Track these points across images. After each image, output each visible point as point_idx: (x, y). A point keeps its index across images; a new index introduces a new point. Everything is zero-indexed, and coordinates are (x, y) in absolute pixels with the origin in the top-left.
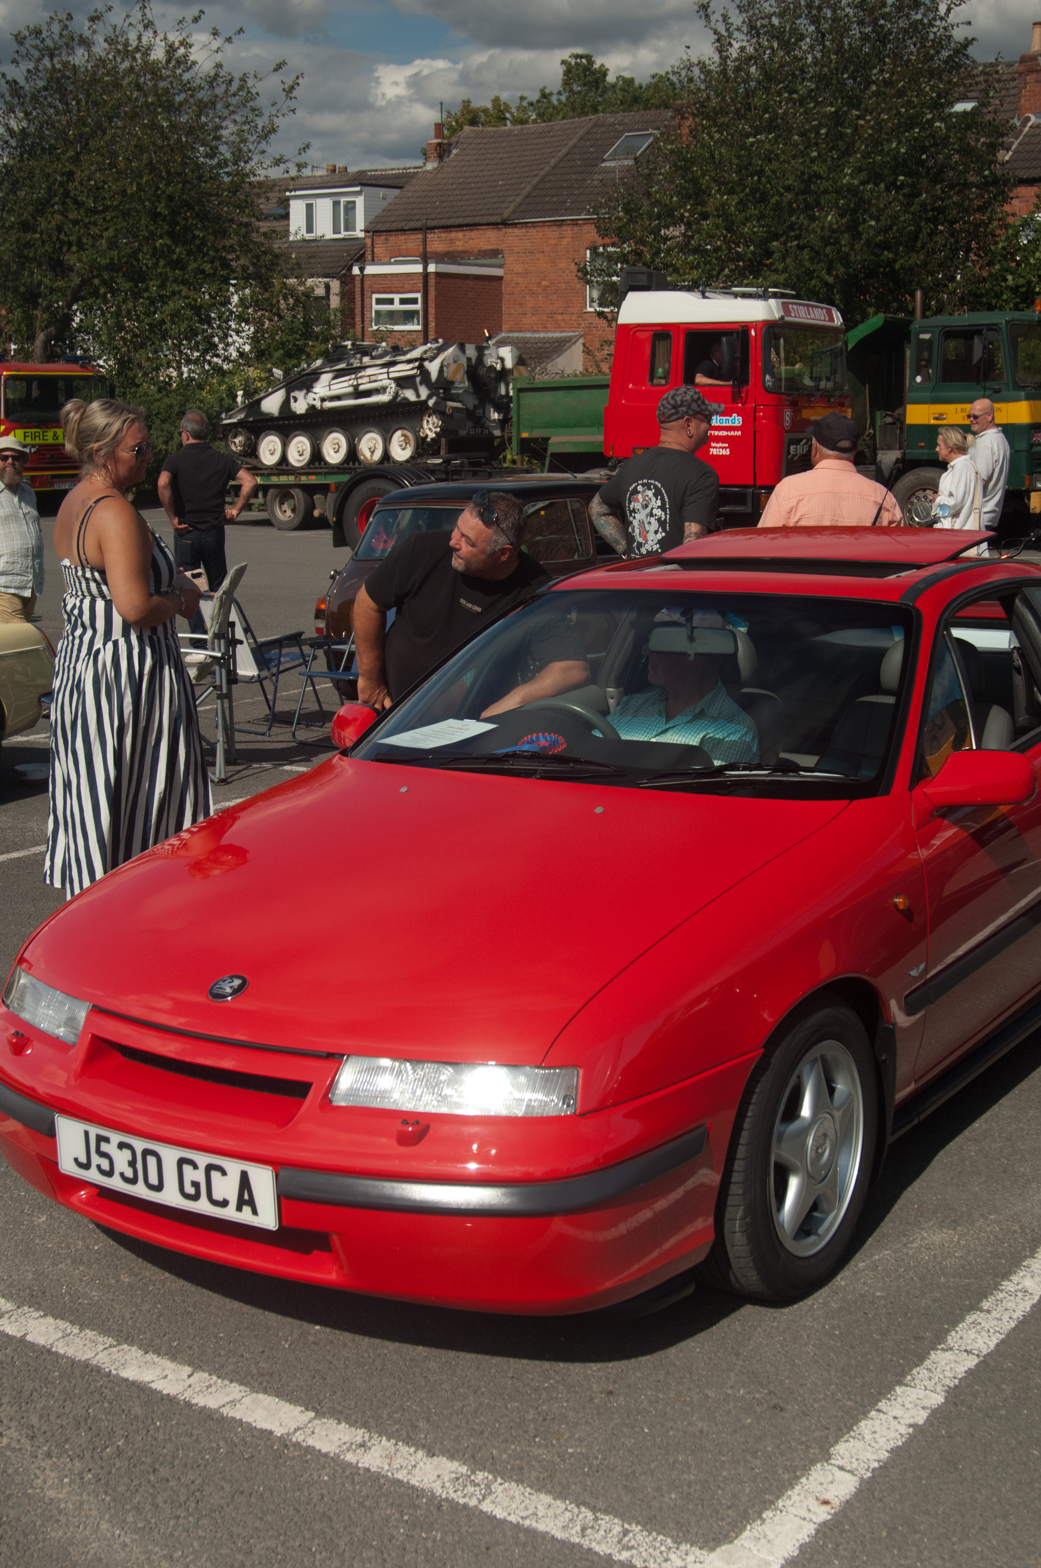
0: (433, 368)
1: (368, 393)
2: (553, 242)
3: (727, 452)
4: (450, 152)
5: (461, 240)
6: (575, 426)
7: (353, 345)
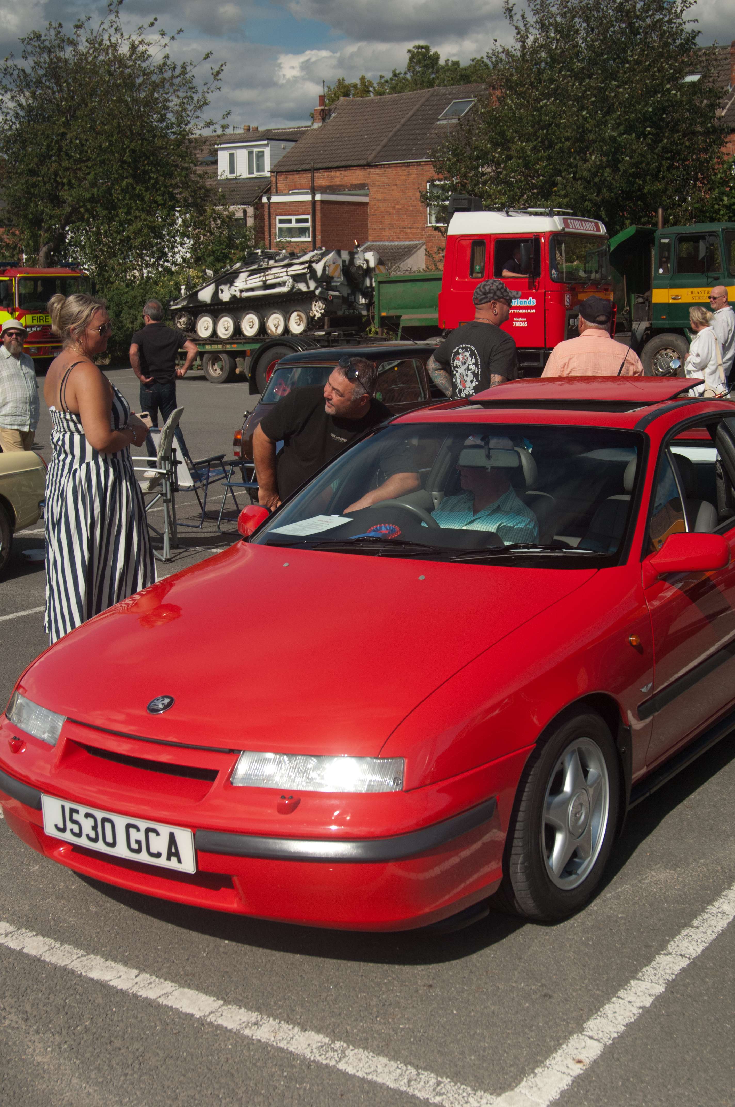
0: (319, 268)
1: (273, 286)
2: (403, 177)
3: (525, 324)
4: (330, 115)
5: (338, 178)
6: (418, 308)
7: (262, 252)
